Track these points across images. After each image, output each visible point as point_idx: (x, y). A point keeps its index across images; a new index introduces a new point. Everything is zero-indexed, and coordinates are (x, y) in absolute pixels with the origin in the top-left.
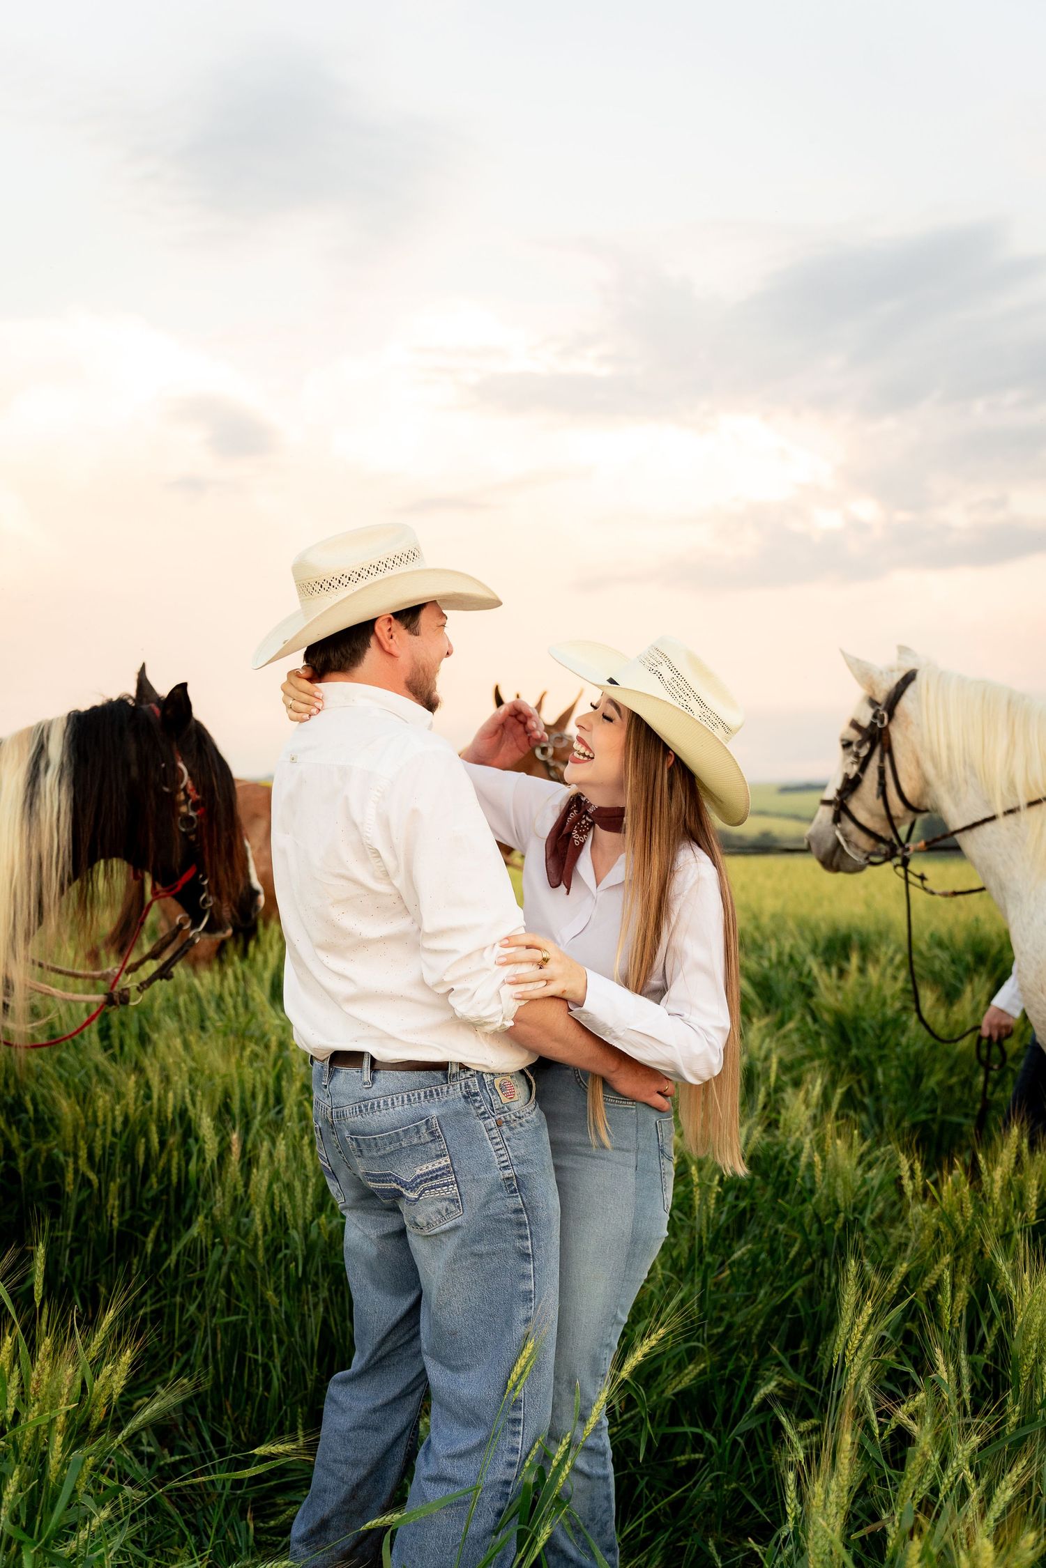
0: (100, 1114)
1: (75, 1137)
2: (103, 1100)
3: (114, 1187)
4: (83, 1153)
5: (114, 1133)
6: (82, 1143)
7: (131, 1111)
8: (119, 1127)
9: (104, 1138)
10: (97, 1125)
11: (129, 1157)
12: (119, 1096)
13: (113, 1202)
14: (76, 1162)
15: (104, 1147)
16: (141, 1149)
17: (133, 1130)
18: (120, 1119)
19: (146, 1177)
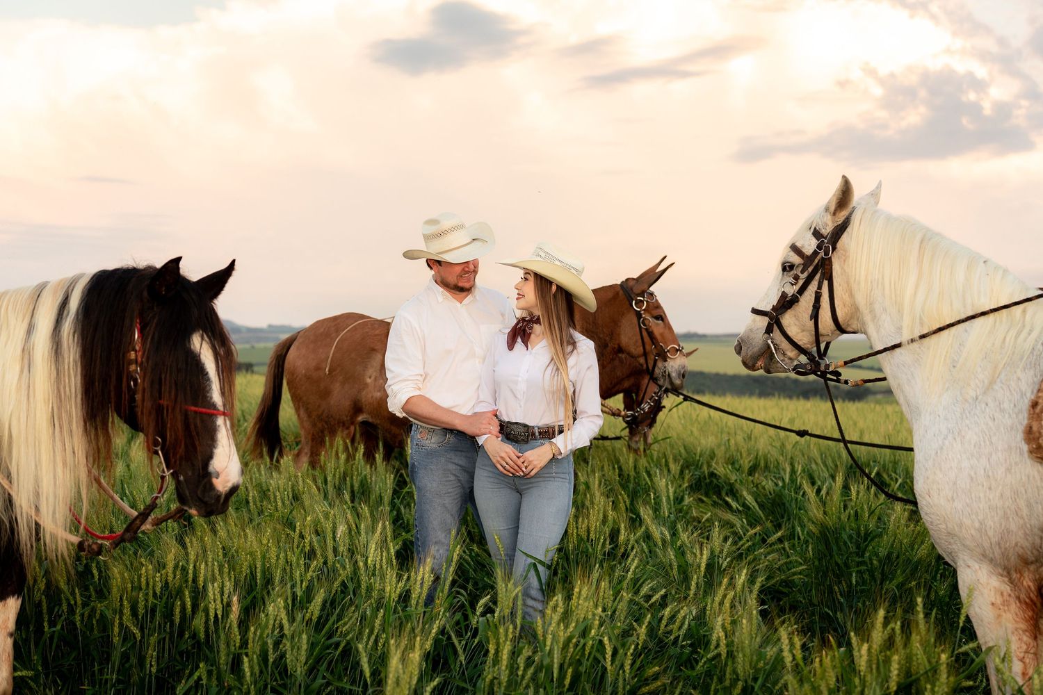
0: (143, 580)
1: (121, 599)
2: (148, 568)
3: (153, 639)
4: (127, 611)
5: (155, 594)
6: (125, 603)
7: (170, 579)
8: (158, 590)
9: (146, 600)
10: (141, 589)
11: (169, 615)
12: (161, 566)
13: (152, 653)
14: (121, 619)
15: (146, 607)
16: (178, 610)
17: (170, 594)
18: (159, 585)
19: (181, 634)
